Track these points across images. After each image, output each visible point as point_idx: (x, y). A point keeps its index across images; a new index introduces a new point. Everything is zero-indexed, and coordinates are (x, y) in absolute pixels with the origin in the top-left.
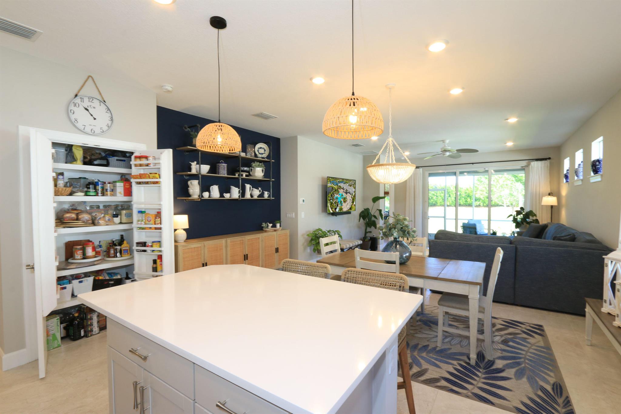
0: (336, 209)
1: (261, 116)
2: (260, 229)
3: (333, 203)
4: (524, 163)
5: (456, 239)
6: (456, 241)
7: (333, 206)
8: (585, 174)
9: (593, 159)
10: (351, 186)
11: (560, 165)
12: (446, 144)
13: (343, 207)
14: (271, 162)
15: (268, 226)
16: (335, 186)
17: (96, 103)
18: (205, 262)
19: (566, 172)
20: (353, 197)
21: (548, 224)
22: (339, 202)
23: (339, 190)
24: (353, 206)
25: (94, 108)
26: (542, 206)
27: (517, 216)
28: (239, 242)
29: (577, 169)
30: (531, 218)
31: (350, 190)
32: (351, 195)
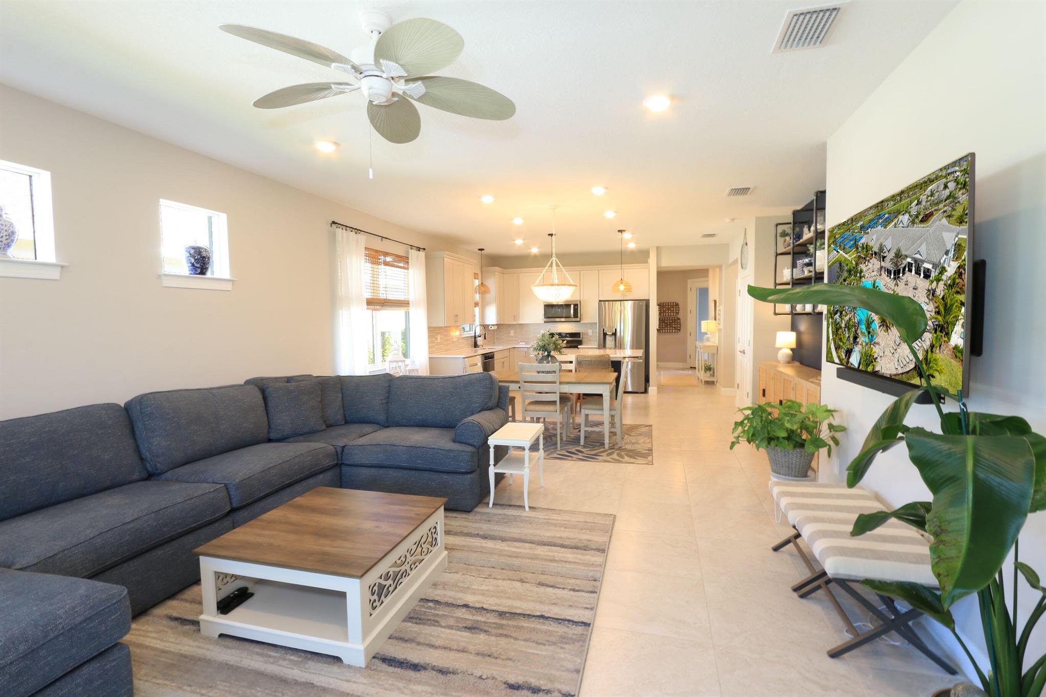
0: (849, 352)
3: (841, 327)
7: (840, 339)
10: (926, 218)
13: (876, 351)
16: (846, 256)
20: (940, 290)
22: (859, 323)
23: (862, 266)
31: (923, 249)
32: (927, 276)
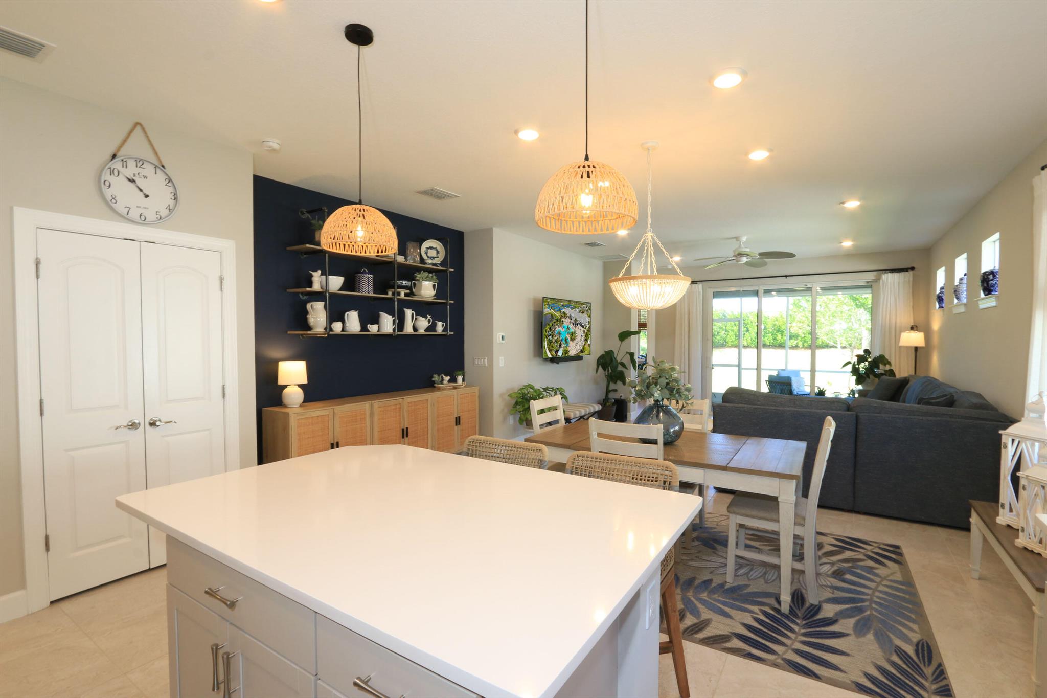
0: (557, 351)
1: (431, 193)
2: (430, 385)
3: (552, 342)
4: (870, 276)
5: (759, 403)
6: (759, 406)
7: (552, 347)
8: (971, 295)
9: (983, 271)
10: (583, 313)
11: (930, 279)
12: (741, 243)
13: (569, 349)
14: (448, 271)
15: (443, 380)
16: (556, 314)
17: (148, 169)
18: (335, 442)
19: (939, 292)
20: (586, 331)
21: (910, 379)
22: (562, 340)
23: (563, 319)
24: (586, 347)
25: (145, 177)
26: (900, 347)
27: (859, 364)
28: (393, 407)
29: (957, 286)
30: (882, 368)
31: (582, 320)
32: (583, 327)
